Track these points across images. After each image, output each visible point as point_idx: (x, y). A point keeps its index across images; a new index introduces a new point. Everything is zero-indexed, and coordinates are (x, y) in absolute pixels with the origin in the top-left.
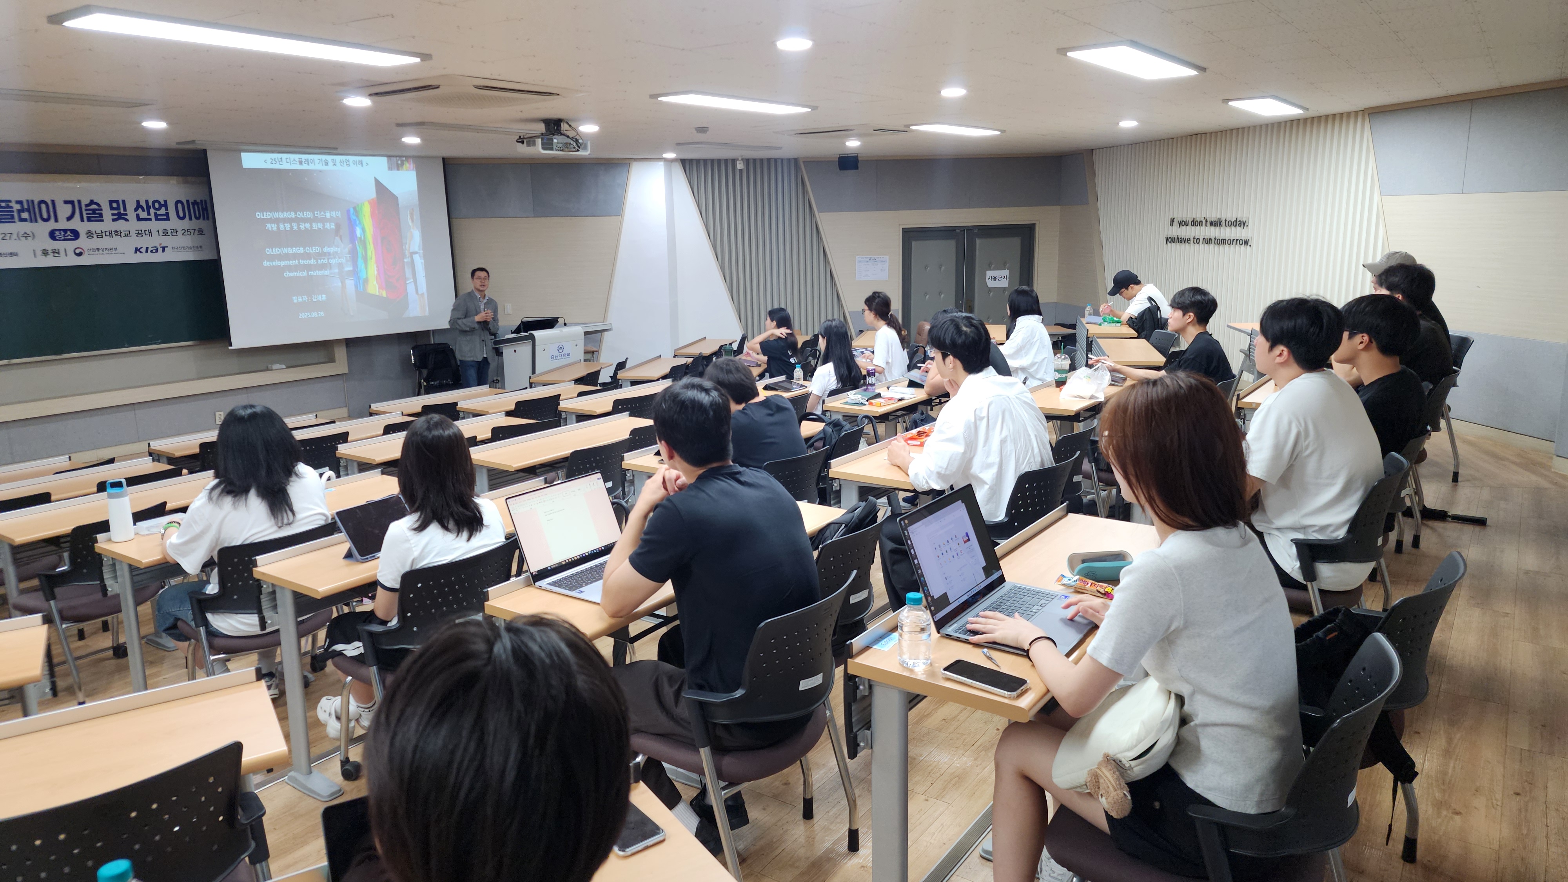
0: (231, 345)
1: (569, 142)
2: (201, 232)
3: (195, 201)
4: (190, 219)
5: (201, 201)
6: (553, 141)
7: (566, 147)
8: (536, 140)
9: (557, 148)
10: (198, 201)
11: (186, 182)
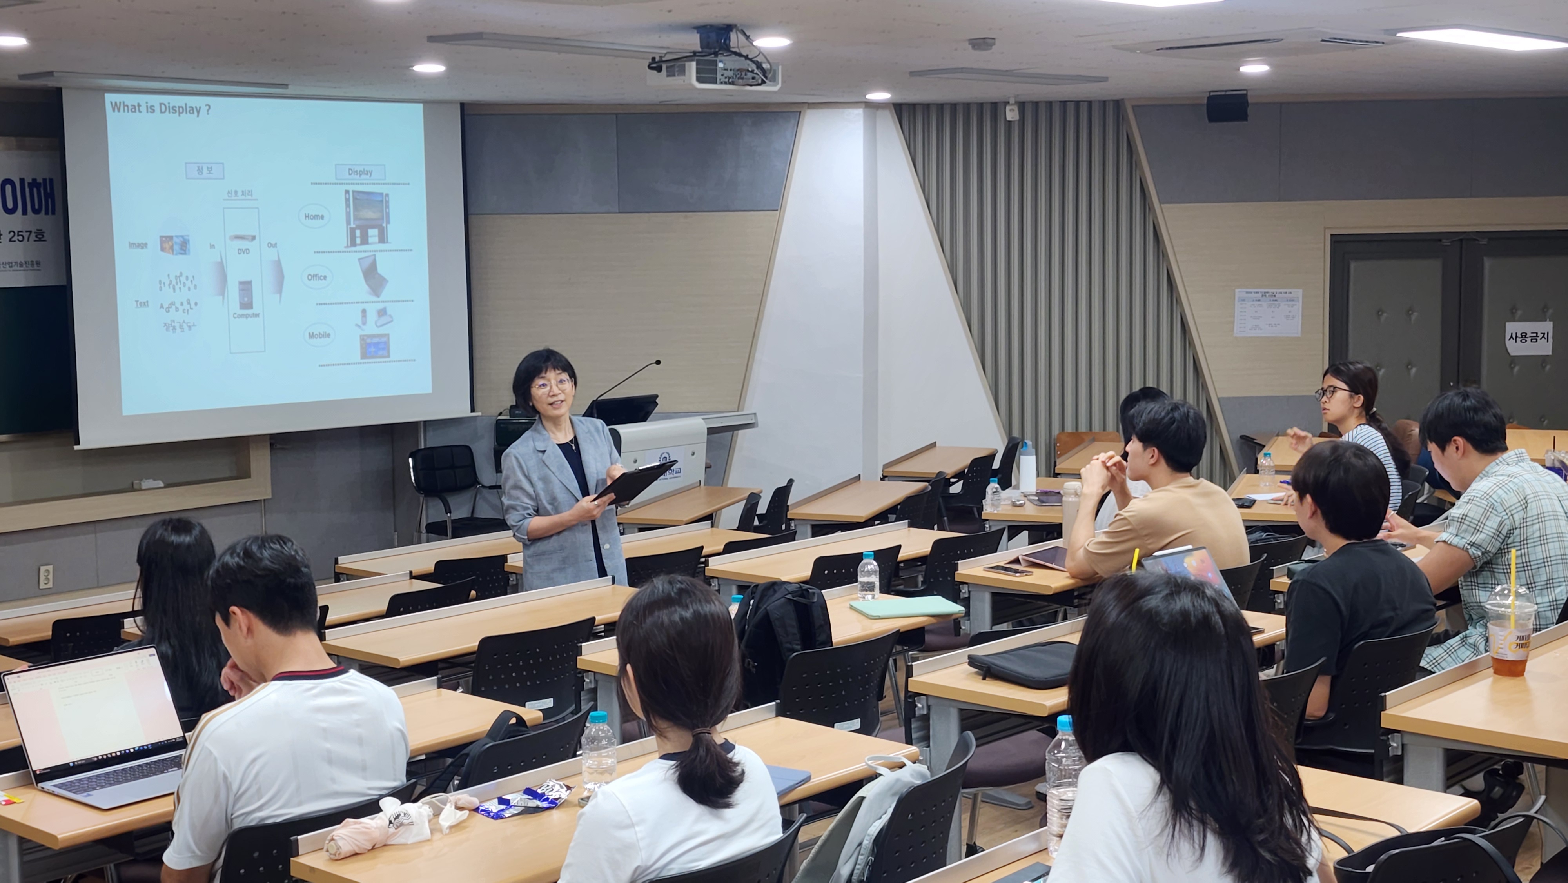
0: (78, 443)
1: (745, 67)
2: (40, 236)
3: (34, 180)
4: (25, 213)
5: (45, 180)
6: (716, 65)
7: (738, 77)
8: (687, 64)
9: (723, 80)
10: (40, 180)
11: (20, 147)
